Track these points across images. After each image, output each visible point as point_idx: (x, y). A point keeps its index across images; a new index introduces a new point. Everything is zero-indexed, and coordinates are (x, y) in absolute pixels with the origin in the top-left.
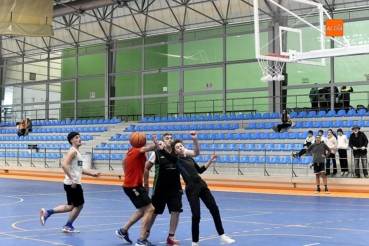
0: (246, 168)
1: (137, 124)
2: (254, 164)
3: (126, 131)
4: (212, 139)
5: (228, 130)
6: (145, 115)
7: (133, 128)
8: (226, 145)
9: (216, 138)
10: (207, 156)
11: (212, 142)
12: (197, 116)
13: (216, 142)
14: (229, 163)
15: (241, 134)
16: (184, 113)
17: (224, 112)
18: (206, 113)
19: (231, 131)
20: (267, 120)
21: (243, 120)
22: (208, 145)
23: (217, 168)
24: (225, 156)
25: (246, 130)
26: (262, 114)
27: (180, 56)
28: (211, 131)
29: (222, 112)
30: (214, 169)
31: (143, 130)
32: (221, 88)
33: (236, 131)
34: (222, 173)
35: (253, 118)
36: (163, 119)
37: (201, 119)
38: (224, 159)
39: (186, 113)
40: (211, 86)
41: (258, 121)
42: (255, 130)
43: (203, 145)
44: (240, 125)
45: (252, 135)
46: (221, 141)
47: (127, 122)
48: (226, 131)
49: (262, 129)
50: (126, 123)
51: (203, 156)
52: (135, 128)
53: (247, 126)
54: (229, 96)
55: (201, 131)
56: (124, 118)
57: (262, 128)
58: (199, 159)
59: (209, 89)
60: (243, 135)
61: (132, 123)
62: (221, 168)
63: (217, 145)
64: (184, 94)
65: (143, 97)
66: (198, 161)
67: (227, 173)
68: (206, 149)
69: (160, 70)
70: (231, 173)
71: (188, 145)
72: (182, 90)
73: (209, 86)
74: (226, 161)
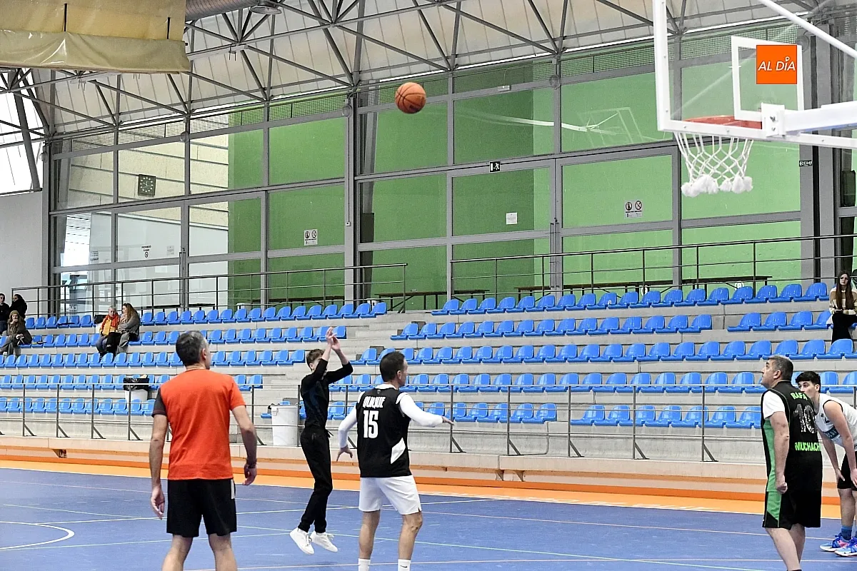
0: (726, 443)
1: (429, 319)
2: (746, 430)
3: (399, 337)
4: (635, 358)
5: (680, 335)
6: (457, 292)
7: (419, 330)
8: (671, 376)
9: (645, 358)
10: (616, 408)
11: (633, 367)
12: (599, 293)
13: (647, 367)
14: (678, 429)
15: (716, 345)
16: (566, 287)
17: (676, 283)
18: (626, 285)
19: (689, 338)
20: (793, 306)
21: (724, 304)
22: (622, 377)
23: (646, 441)
24: (668, 408)
25: (732, 334)
26: (780, 287)
27: (552, 124)
28: (633, 338)
29: (671, 282)
30: (635, 445)
31: (444, 335)
32: (668, 214)
33: (706, 336)
34: (659, 455)
35: (753, 297)
36: (504, 303)
37: (610, 302)
38: (666, 416)
39: (571, 287)
40: (639, 210)
41: (768, 307)
42: (758, 334)
43: (608, 376)
44: (717, 319)
45: (748, 347)
46: (661, 366)
47: (404, 312)
48: (676, 338)
49: (777, 330)
50: (401, 315)
51: (606, 407)
52: (425, 330)
53: (736, 322)
54: (690, 236)
55: (605, 336)
56: (397, 301)
57: (776, 327)
58: (594, 415)
59: (635, 217)
60: (723, 347)
61: (418, 315)
62: (659, 442)
63: (647, 376)
64: (563, 232)
65: (449, 241)
66: (593, 421)
67: (674, 455)
68: (615, 389)
69: (497, 165)
70: (683, 455)
71: (566, 375)
72: (559, 221)
73: (634, 209)
74: (670, 423)
